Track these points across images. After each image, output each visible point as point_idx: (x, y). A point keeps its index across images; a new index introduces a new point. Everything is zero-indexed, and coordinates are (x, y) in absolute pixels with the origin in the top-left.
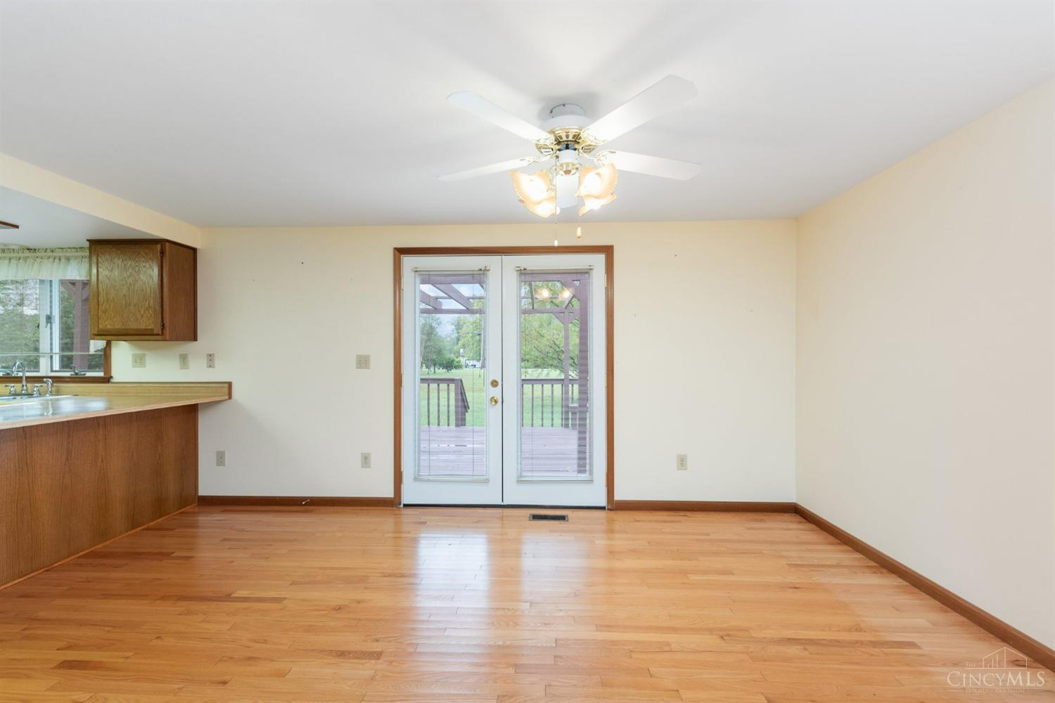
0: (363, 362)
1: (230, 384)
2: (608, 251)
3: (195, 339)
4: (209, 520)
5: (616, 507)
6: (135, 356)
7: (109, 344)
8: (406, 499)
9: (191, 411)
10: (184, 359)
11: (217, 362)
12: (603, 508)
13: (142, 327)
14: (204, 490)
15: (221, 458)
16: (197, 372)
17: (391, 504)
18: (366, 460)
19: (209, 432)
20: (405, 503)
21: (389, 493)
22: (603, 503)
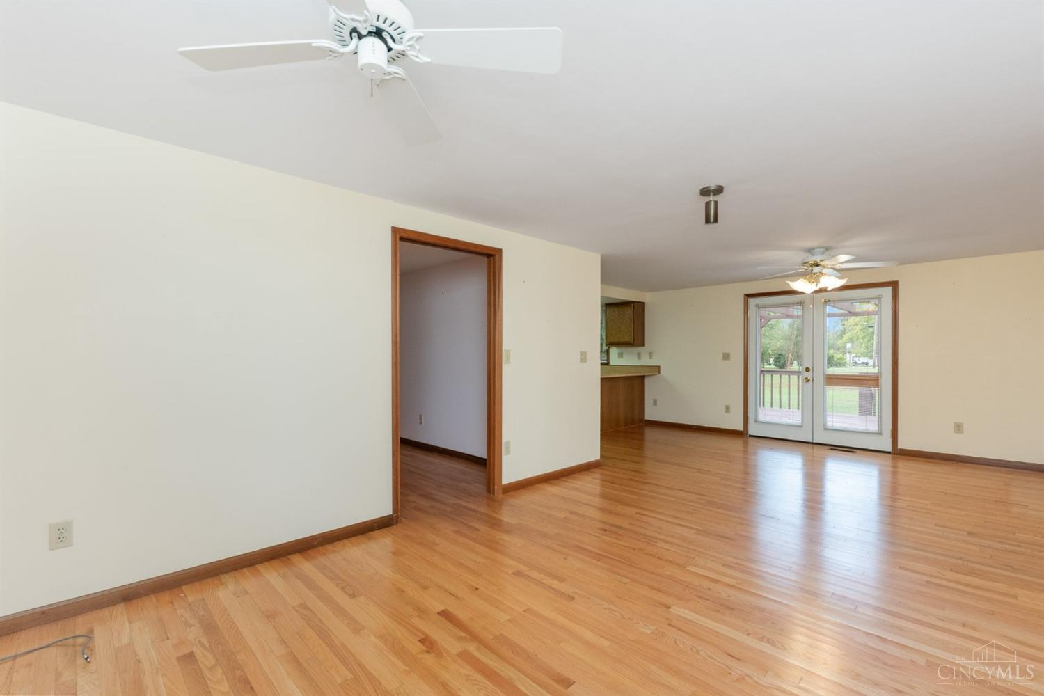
0: (726, 356)
1: (659, 367)
2: (894, 285)
3: (644, 345)
4: (650, 434)
5: (898, 453)
6: (619, 353)
7: (609, 348)
8: (751, 432)
9: (643, 377)
10: (639, 356)
11: (654, 357)
12: (889, 453)
13: (625, 340)
14: (647, 418)
15: (655, 402)
16: (645, 361)
17: (740, 434)
18: (727, 409)
19: (651, 389)
20: (751, 434)
21: (741, 428)
22: (889, 449)
